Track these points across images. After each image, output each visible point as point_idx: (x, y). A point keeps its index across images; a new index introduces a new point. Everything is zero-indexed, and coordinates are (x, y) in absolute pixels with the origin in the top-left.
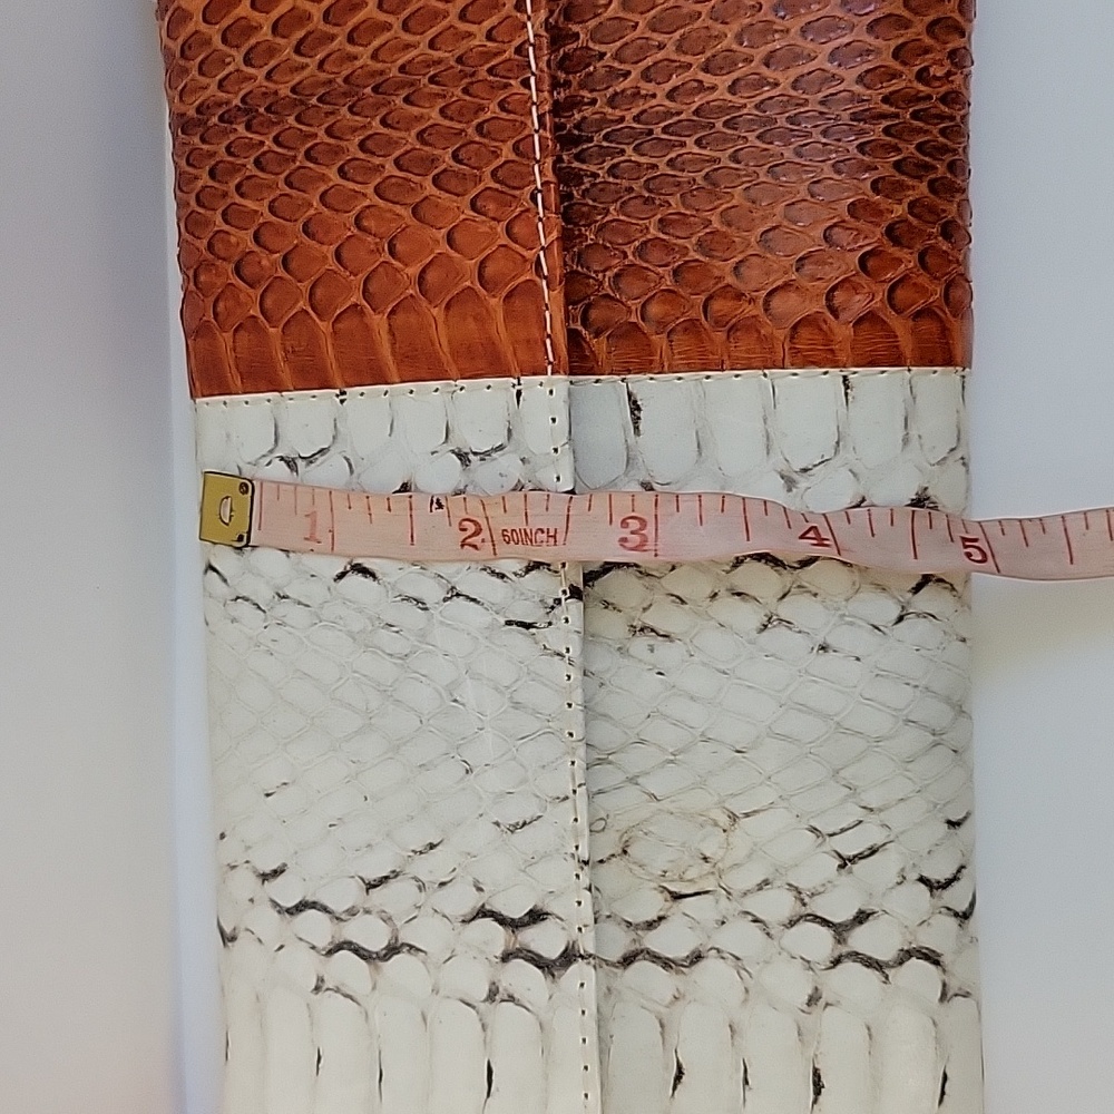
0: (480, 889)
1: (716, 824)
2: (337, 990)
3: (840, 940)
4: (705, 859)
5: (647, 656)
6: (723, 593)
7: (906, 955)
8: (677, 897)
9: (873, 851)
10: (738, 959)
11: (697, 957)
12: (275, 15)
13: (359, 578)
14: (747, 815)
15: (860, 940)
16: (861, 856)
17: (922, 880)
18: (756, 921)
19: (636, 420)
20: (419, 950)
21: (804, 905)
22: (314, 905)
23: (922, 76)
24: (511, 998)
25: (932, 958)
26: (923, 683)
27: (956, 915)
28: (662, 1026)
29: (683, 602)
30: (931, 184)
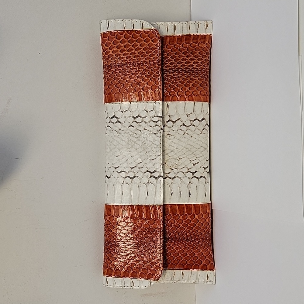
0: (147, 168)
1: (177, 160)
2: (126, 183)
3: (193, 175)
4: (176, 164)
5: (169, 138)
6: (179, 130)
7: (201, 177)
8: (172, 169)
9: (197, 163)
10: (180, 177)
11: (175, 177)
12: (123, 53)
13: (131, 127)
14: (182, 158)
15: (195, 175)
16: (196, 164)
17: (203, 167)
18: (182, 172)
19: (168, 107)
20: (138, 177)
21: (189, 170)
22: (123, 171)
23: (204, 66)
24: (151, 183)
25: (204, 177)
26: (204, 142)
27: (207, 172)
28: (170, 187)
29: (174, 131)
30: (205, 79)
